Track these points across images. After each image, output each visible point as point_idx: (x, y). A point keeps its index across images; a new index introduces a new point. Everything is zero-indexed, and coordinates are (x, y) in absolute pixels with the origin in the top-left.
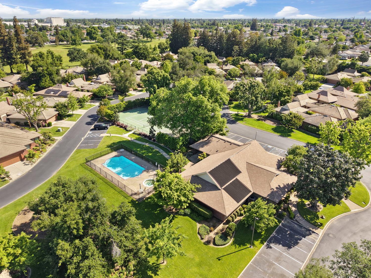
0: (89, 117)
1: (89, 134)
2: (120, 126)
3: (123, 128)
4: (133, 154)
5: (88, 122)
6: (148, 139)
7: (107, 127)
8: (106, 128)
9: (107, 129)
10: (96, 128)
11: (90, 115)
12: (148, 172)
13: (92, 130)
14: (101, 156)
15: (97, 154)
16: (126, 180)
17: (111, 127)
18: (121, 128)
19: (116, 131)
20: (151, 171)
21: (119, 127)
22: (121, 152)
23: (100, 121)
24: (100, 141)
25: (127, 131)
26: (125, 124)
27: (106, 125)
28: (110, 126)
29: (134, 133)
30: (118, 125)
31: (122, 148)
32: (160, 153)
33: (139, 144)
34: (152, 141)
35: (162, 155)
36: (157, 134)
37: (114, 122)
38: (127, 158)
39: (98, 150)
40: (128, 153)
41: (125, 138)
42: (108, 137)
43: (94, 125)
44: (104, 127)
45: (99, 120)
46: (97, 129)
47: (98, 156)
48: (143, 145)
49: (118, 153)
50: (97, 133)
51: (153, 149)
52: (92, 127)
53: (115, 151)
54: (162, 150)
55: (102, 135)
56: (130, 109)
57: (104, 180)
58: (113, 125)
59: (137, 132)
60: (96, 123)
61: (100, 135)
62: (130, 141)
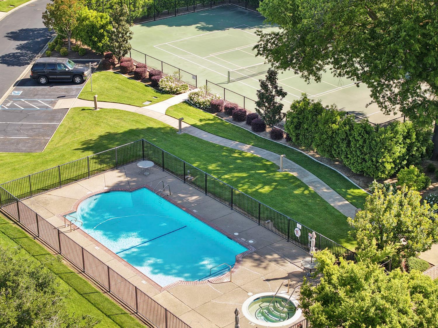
0: (14, 36)
1: (10, 97)
2: (130, 73)
3: (144, 80)
4: (191, 183)
5: (8, 56)
6: (249, 129)
7: (81, 75)
8: (78, 80)
9: (83, 81)
10: (40, 77)
11: (16, 29)
12: (259, 262)
13: (22, 83)
14: (61, 184)
15: (44, 174)
16: (168, 289)
17: (97, 74)
18: (138, 82)
19: (117, 92)
20: (276, 261)
21: (126, 76)
22: (143, 172)
23: (53, 52)
24: (54, 127)
25: (162, 92)
26: (153, 65)
27: (79, 67)
28: (93, 70)
29: (189, 102)
30: (123, 70)
31: (144, 157)
32: (307, 188)
33: (214, 145)
34: (268, 137)
35: (314, 196)
36: (294, 107)
37: (109, 57)
38: (166, 198)
39: (49, 158)
40: (171, 179)
41: (155, 121)
42: (85, 113)
43: (30, 67)
44: (69, 73)
45: (52, 49)
46: (43, 80)
47: (49, 183)
48: (232, 151)
49: (127, 175)
50: (44, 96)
51: (274, 168)
52: (26, 72)
53: (116, 166)
54: (312, 177)
55: (61, 104)
56: (168, 14)
57: (73, 281)
58: (103, 67)
59: (201, 100)
60: (38, 59)
61: (53, 103)
62: (173, 131)
